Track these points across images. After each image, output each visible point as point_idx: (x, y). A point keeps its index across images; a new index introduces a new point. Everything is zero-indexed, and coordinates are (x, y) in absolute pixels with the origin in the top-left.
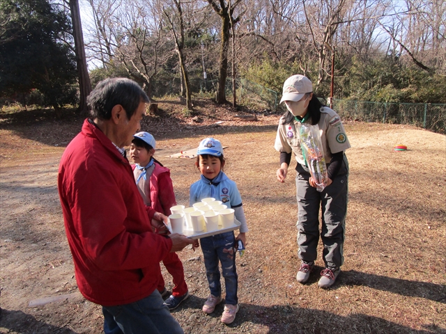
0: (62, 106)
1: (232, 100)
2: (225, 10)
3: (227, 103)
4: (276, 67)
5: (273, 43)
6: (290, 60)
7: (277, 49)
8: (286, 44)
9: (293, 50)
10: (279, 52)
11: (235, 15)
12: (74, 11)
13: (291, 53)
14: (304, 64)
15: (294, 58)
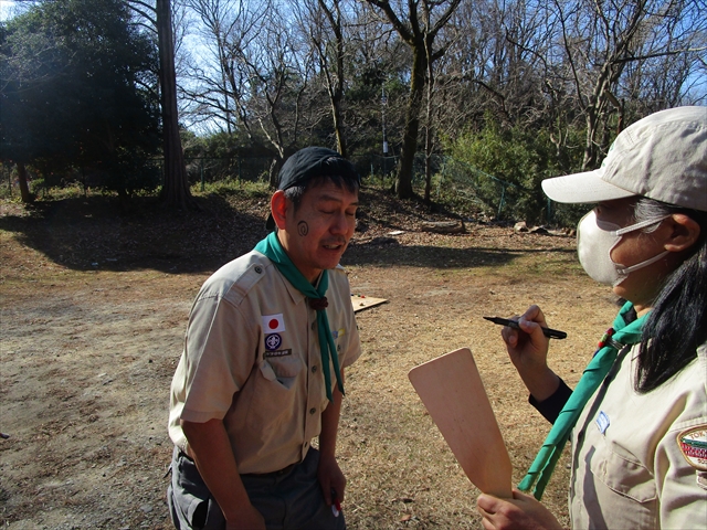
0: (131, 192)
1: (422, 194)
2: (419, 35)
3: (415, 197)
4: (507, 136)
5: (503, 94)
6: (532, 125)
7: (509, 107)
8: (526, 97)
9: (540, 108)
10: (514, 110)
11: (437, 45)
12: (164, 36)
13: (535, 113)
14: (557, 133)
15: (540, 121)
